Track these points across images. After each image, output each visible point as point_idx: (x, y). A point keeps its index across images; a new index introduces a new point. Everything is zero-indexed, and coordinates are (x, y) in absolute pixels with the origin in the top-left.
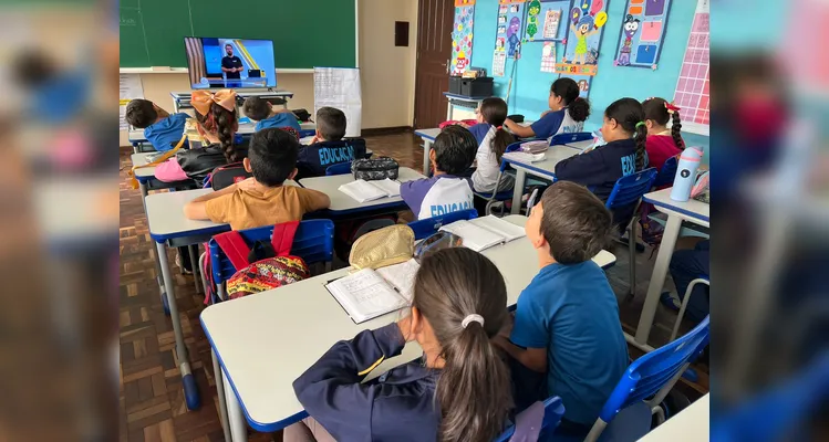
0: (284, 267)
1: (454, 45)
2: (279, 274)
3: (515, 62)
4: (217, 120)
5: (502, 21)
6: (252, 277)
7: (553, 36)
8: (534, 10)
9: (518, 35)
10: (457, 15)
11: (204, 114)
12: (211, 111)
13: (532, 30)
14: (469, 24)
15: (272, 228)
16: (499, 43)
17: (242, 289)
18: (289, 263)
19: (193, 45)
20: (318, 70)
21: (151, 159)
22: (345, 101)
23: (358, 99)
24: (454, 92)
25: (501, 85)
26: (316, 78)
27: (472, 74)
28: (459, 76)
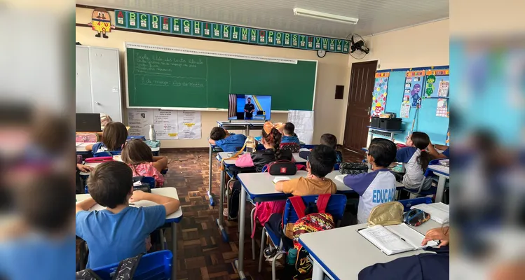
0: (324, 219)
1: (374, 99)
2: (322, 223)
3: (417, 111)
4: (274, 137)
5: (407, 86)
6: (308, 222)
7: (445, 96)
8: (431, 81)
9: (419, 94)
10: (376, 82)
11: (268, 133)
12: (271, 132)
13: (430, 92)
14: (385, 87)
15: (317, 196)
16: (405, 98)
17: (303, 228)
18: (327, 217)
19: (232, 98)
20: (291, 111)
21: (231, 155)
22: (304, 129)
23: (312, 128)
24: (374, 126)
25: (407, 123)
26: (290, 115)
27: (386, 116)
28: (377, 117)
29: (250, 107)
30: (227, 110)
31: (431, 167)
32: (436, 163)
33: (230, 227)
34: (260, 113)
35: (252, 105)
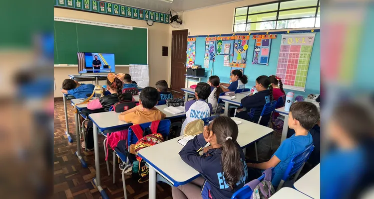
0: (156, 137)
1: (188, 56)
2: (154, 140)
3: (213, 63)
4: (117, 84)
5: (207, 47)
6: (145, 141)
7: (228, 53)
8: (220, 43)
9: (214, 52)
10: (188, 45)
11: (111, 82)
12: (114, 81)
13: (219, 51)
14: (194, 48)
16: (206, 55)
17: (142, 146)
18: (158, 136)
19: (81, 56)
20: (131, 65)
21: (82, 101)
22: (142, 78)
23: (148, 77)
24: (189, 74)
25: (208, 71)
26: (130, 69)
27: (196, 67)
28: (190, 68)
29: (97, 63)
30: (77, 66)
31: (221, 97)
32: (223, 94)
33: (88, 156)
34: (106, 67)
35: (98, 61)
